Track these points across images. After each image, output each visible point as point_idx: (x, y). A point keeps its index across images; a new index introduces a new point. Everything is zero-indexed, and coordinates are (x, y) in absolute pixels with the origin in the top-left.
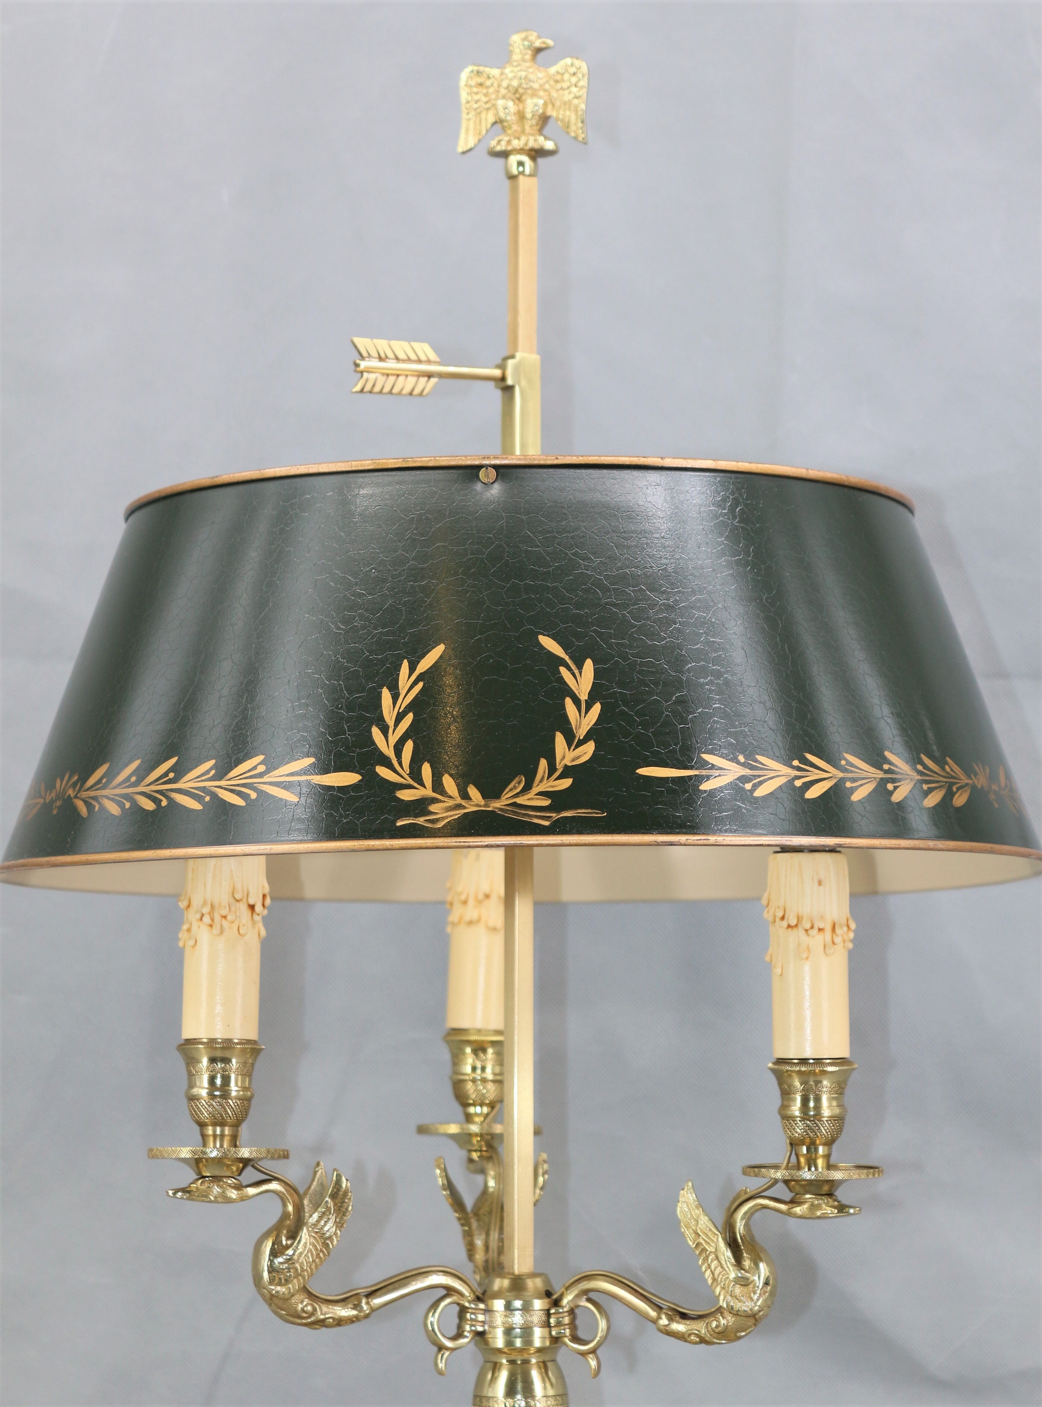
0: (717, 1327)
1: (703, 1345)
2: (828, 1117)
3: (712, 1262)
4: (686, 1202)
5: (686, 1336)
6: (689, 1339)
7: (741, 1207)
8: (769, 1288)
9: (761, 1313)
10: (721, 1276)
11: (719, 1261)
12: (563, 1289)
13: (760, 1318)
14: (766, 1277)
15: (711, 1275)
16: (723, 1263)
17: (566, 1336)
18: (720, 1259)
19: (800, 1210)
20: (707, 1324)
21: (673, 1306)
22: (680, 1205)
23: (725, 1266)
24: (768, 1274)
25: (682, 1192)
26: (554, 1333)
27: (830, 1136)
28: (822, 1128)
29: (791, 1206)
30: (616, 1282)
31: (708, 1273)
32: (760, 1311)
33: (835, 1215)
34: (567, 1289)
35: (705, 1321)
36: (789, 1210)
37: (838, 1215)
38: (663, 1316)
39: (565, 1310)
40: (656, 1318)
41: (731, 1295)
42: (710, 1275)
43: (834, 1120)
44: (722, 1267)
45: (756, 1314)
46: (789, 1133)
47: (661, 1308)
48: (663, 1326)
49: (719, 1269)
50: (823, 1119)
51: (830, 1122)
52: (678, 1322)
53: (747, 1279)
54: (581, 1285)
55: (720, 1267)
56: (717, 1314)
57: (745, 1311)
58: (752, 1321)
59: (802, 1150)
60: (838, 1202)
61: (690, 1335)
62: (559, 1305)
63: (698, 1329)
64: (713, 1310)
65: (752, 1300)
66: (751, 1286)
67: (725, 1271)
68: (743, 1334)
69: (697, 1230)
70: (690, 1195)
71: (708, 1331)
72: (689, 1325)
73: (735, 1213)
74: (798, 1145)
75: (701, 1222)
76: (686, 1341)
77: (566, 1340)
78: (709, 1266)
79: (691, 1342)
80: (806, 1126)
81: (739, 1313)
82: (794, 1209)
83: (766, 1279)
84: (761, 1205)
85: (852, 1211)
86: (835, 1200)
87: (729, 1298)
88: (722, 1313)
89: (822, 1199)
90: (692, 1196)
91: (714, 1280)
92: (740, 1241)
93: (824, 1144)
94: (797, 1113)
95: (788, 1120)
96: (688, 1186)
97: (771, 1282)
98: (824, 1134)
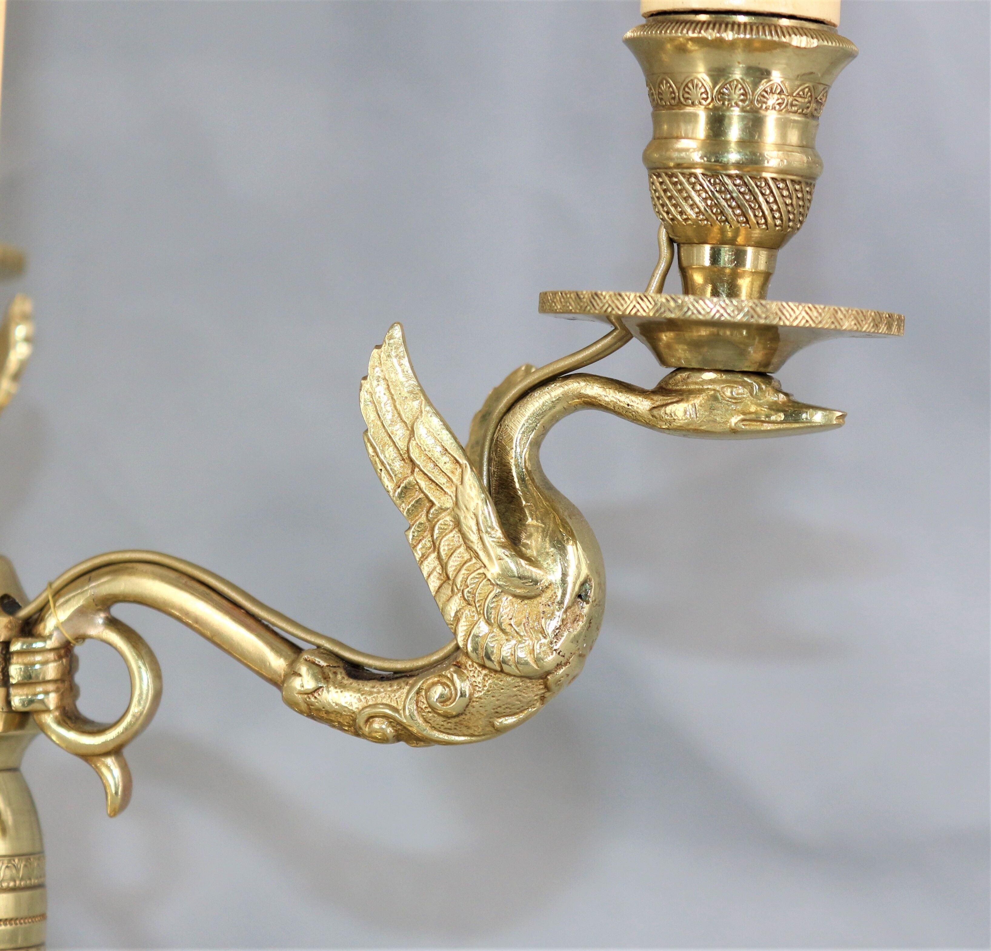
0: (444, 699)
1: (402, 745)
2: (780, 171)
3: (443, 534)
4: (385, 379)
5: (361, 721)
6: (366, 730)
7: (525, 400)
8: (586, 608)
9: (561, 671)
10: (463, 571)
11: (460, 531)
12: (48, 594)
13: (558, 682)
14: (582, 579)
15: (439, 569)
16: (473, 537)
17: (48, 711)
18: (465, 528)
19: (685, 412)
20: (418, 693)
21: (328, 645)
22: (366, 385)
23: (477, 546)
24: (585, 571)
25: (375, 351)
26: (16, 702)
27: (778, 222)
28: (761, 199)
29: (659, 400)
30: (185, 580)
31: (431, 563)
32: (559, 666)
33: (777, 426)
34: (57, 593)
35: (412, 686)
36: (655, 412)
37: (785, 426)
38: (303, 669)
39: (50, 644)
40: (283, 673)
41: (488, 622)
42: (435, 568)
43: (792, 181)
44: (469, 548)
45: (549, 673)
46: (672, 209)
47: (298, 650)
48: (300, 693)
49: (462, 552)
50: (764, 175)
51: (781, 185)
52: (342, 686)
53: (536, 582)
54: (93, 584)
55: (462, 549)
56: (447, 668)
57: (518, 663)
58: (537, 689)
59: (700, 256)
60: (786, 394)
61: (371, 718)
62: (34, 631)
63: (394, 704)
64: (435, 657)
65: (543, 632)
66: (543, 599)
67: (477, 557)
68: (510, 720)
69: (408, 451)
70: (395, 361)
71: (420, 710)
72: (371, 693)
73: (510, 415)
74: (691, 243)
75: (421, 430)
76: (357, 733)
77: (49, 719)
78: (435, 547)
79: (370, 737)
80: (720, 192)
81: (504, 666)
82: (669, 409)
83: (583, 584)
84: (580, 396)
85: (818, 417)
86: (778, 391)
87: (483, 628)
88: (459, 666)
89: (744, 384)
90: (401, 365)
91: (446, 578)
92: (517, 486)
93: (759, 245)
94: (696, 157)
95: (670, 176)
96: (391, 338)
97: (591, 594)
98: (764, 216)
